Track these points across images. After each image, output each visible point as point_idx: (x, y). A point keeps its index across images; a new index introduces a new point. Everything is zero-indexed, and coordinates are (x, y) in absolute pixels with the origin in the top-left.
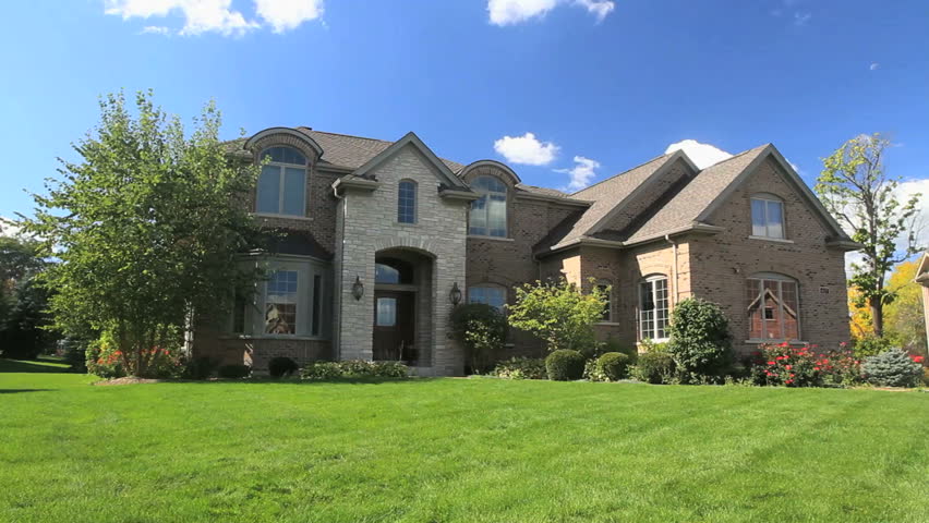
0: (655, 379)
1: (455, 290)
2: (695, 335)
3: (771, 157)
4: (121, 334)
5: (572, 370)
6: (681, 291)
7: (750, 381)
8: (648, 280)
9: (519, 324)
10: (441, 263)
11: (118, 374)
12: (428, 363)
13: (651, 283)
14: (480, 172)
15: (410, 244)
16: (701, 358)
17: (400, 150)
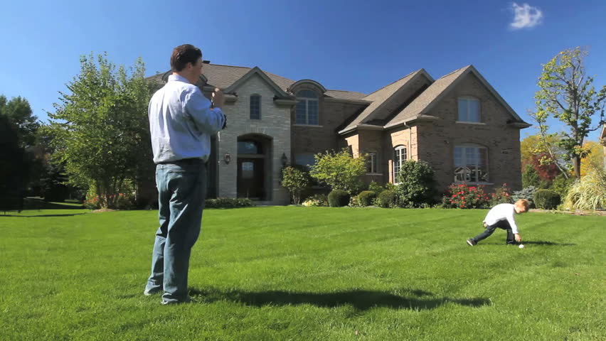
0: (386, 206)
1: (284, 157)
2: (411, 180)
3: (471, 73)
4: (98, 186)
5: (343, 201)
6: (413, 155)
7: (442, 206)
8: (396, 149)
9: (317, 176)
10: (275, 141)
11: (98, 208)
12: (270, 199)
13: (399, 151)
14: (301, 87)
15: (257, 132)
16: (414, 193)
17: (250, 78)
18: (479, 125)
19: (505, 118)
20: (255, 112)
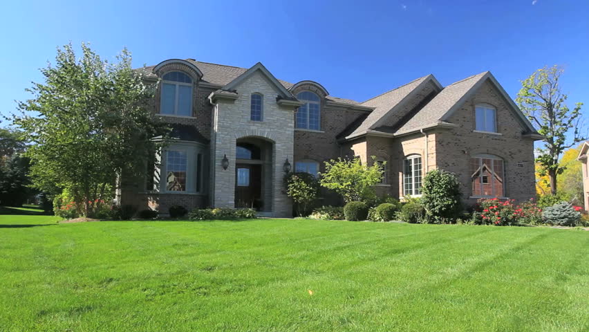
0: (413, 220)
1: (287, 163)
2: (439, 193)
3: (489, 80)
4: (74, 190)
5: (361, 214)
6: (430, 165)
7: (472, 222)
8: (408, 158)
9: (327, 185)
10: (278, 146)
12: (270, 210)
13: (411, 160)
14: (302, 89)
15: (258, 134)
16: (442, 207)
17: (251, 75)
18: (496, 136)
19: (520, 129)
20: (256, 114)
